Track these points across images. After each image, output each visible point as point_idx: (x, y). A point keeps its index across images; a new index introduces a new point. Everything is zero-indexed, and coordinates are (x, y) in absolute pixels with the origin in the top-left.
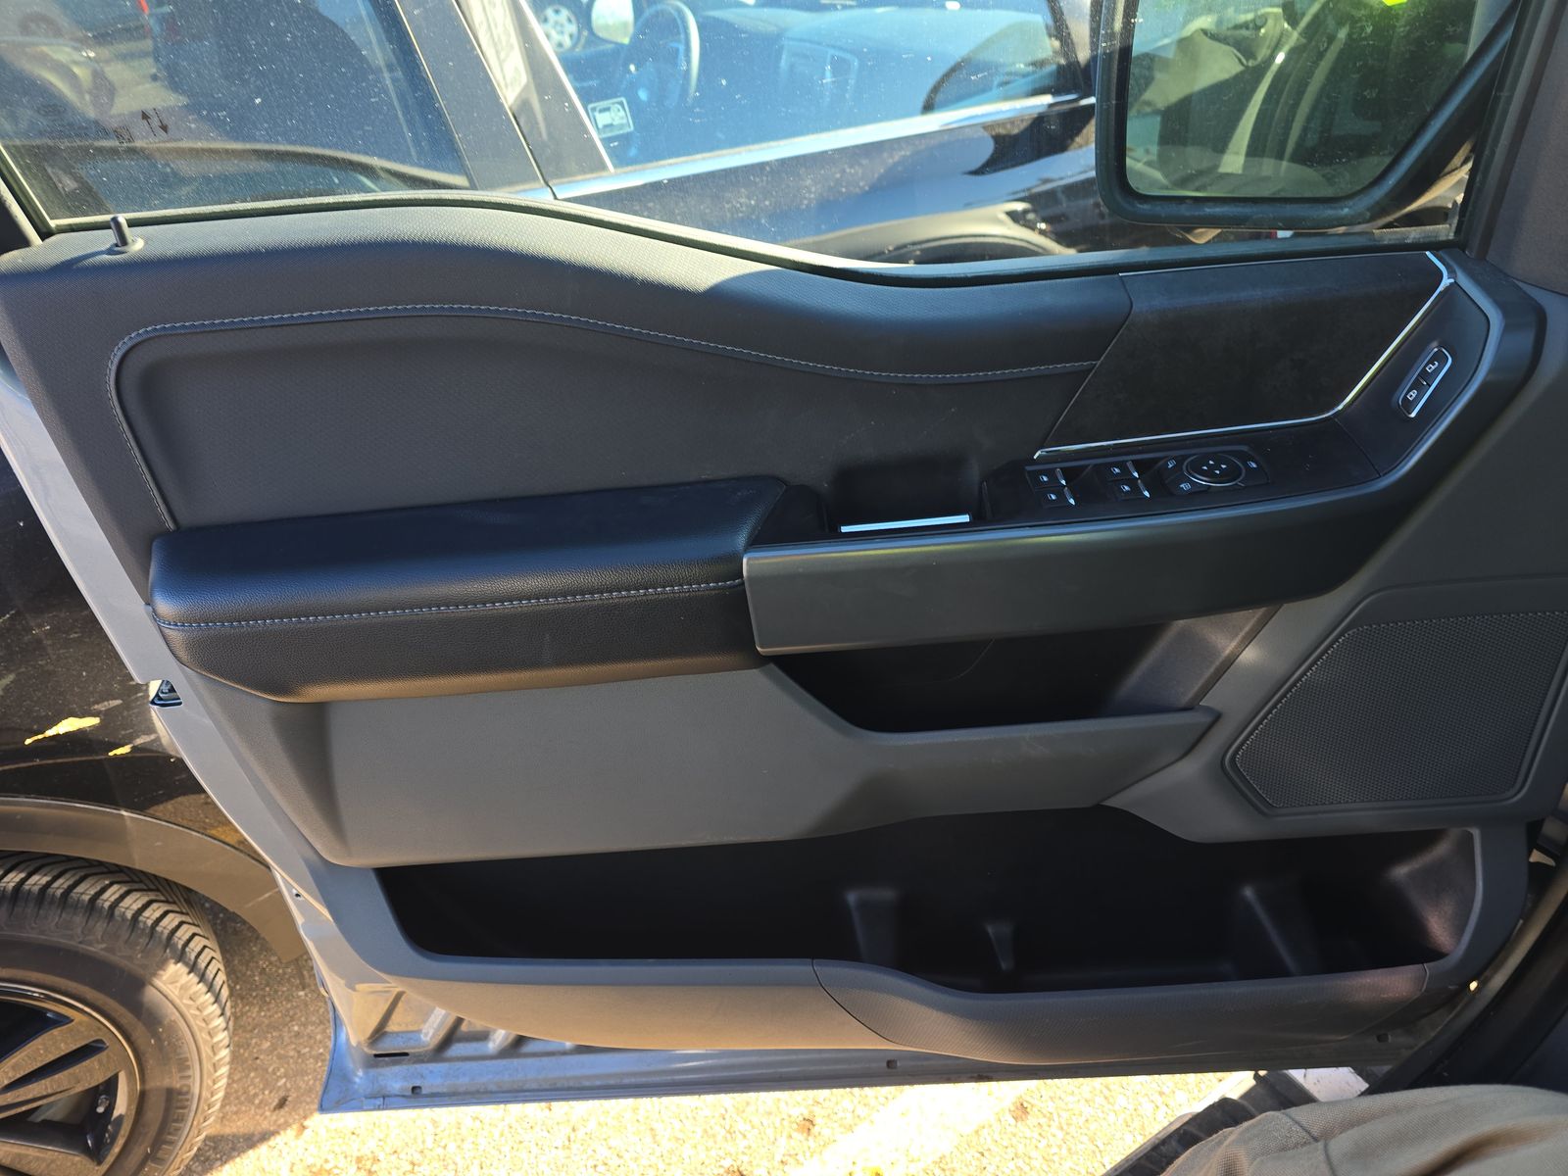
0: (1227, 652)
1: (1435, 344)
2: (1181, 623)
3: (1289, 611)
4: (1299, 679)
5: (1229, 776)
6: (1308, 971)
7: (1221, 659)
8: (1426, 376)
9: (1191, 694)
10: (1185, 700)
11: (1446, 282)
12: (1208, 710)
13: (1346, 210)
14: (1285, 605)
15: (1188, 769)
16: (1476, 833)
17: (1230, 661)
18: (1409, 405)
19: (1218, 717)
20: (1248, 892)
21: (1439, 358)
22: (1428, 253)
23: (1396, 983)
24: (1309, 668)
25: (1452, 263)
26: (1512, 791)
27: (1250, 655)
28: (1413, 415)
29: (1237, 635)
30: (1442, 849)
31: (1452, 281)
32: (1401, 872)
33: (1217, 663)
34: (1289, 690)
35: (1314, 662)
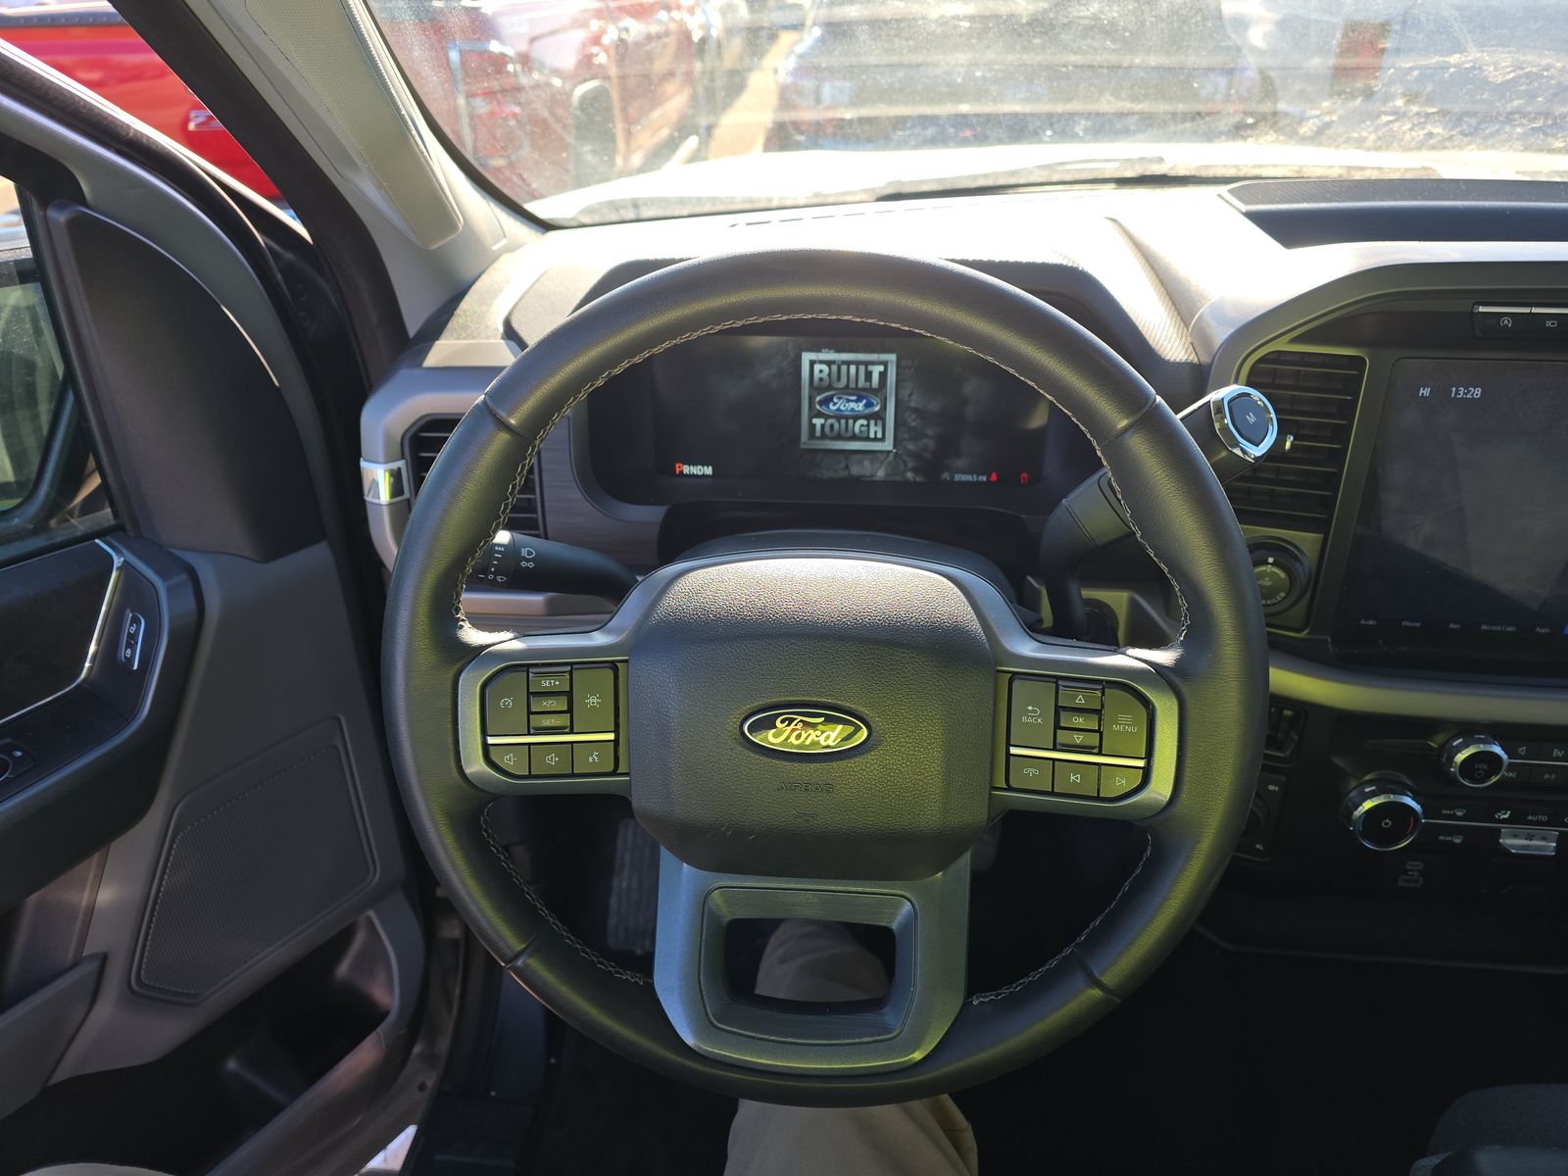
0: (84, 903)
1: (128, 611)
2: (34, 897)
3: (118, 846)
4: (158, 891)
5: (143, 994)
6: (295, 1094)
7: (82, 910)
8: (133, 637)
9: (72, 950)
10: (70, 957)
11: (118, 561)
12: (92, 957)
13: (16, 520)
14: (113, 844)
15: (104, 1010)
16: (371, 913)
17: (91, 910)
18: (130, 660)
19: (104, 959)
20: (232, 1065)
21: (135, 621)
22: (97, 541)
23: (365, 1056)
24: (162, 879)
25: (117, 545)
26: (371, 876)
27: (105, 896)
28: (135, 667)
29: (85, 886)
30: (360, 939)
31: (122, 559)
32: (343, 969)
33: (81, 916)
34: (155, 903)
35: (164, 873)
